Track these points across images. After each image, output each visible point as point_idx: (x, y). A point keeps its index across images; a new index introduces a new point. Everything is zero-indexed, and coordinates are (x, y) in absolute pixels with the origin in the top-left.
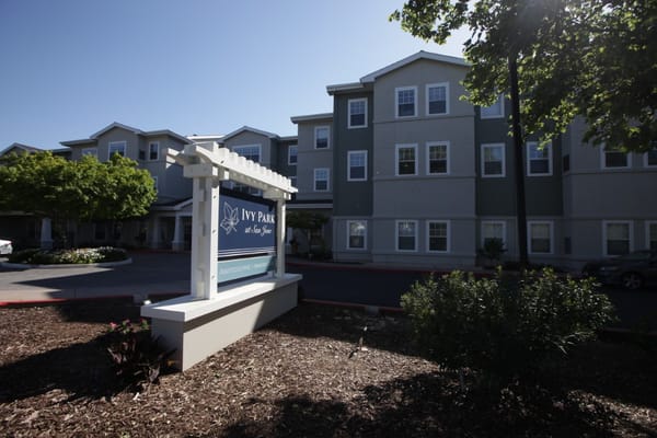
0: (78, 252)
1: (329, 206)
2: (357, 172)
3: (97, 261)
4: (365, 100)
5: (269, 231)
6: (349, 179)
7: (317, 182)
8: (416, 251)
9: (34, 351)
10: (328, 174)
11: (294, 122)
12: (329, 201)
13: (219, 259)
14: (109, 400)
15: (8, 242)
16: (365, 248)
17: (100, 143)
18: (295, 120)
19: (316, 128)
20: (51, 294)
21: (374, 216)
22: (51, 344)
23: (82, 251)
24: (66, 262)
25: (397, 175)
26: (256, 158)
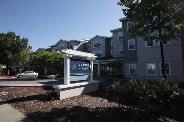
0: (51, 76)
1: (123, 59)
2: (132, 47)
3: (55, 78)
5: (87, 69)
6: (129, 50)
8: (156, 74)
9: (36, 94)
10: (123, 48)
11: (111, 32)
12: (123, 58)
13: (70, 76)
14: (44, 102)
15: (38, 73)
16: (136, 73)
17: (58, 45)
19: (118, 33)
20: (43, 85)
21: (138, 62)
22: (39, 93)
23: (52, 76)
24: (48, 78)
25: (146, 46)
26: (100, 45)
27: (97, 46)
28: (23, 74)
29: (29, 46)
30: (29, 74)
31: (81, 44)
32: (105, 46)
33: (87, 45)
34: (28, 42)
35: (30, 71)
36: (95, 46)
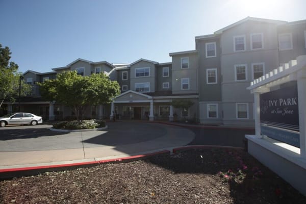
1: (196, 96)
3: (97, 127)
4: (215, 43)
5: (291, 112)
6: (208, 83)
7: (183, 85)
8: (248, 118)
10: (189, 81)
12: (196, 94)
15: (40, 118)
16: (217, 117)
17: (71, 68)
18: (171, 55)
19: (181, 58)
24: (84, 128)
25: (236, 80)
26: (147, 74)
27: (142, 74)
28: (9, 118)
29: (12, 64)
30: (23, 118)
31: (113, 69)
32: (154, 76)
33: (123, 72)
34: (10, 55)
35: (24, 113)
36: (137, 75)
